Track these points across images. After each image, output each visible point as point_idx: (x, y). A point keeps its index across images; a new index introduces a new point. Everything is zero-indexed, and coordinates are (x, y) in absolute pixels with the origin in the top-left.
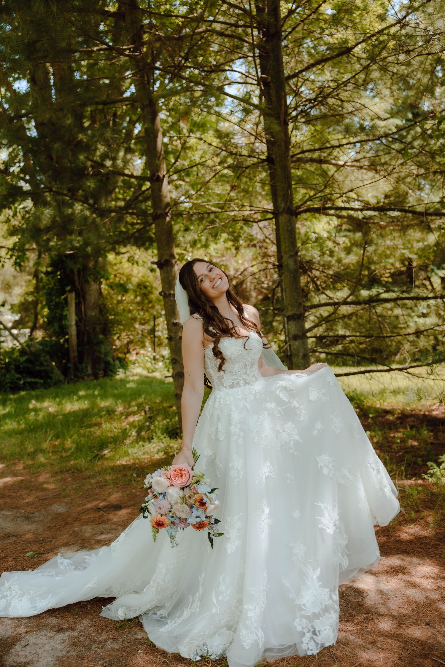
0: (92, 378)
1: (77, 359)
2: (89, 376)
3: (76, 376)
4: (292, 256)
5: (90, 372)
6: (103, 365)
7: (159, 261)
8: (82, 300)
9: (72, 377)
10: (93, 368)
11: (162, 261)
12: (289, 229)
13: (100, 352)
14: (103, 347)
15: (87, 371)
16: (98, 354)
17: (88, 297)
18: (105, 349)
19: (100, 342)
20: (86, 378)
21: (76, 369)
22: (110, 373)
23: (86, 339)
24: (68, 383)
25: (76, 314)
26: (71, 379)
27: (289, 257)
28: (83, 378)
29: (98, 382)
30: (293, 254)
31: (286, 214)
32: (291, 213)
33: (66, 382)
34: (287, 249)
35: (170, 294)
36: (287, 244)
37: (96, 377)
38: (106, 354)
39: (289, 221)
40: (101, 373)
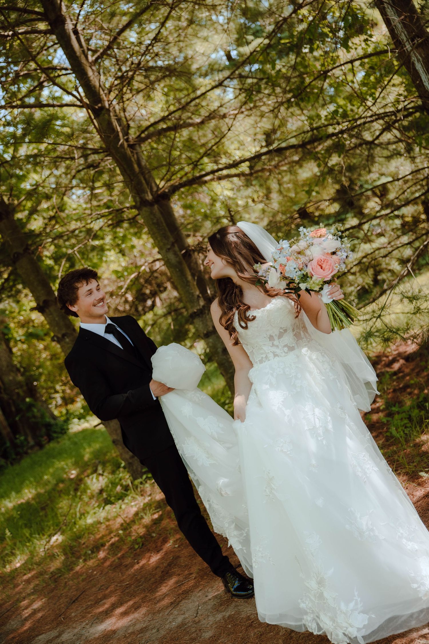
0: (37, 448)
1: (11, 435)
2: (32, 448)
3: (17, 454)
4: (169, 249)
5: (32, 442)
6: (44, 430)
7: (38, 305)
9: (14, 457)
10: (35, 436)
11: (41, 304)
12: (155, 221)
13: (34, 417)
14: (35, 410)
15: (28, 443)
16: (33, 420)
18: (39, 411)
19: (30, 406)
20: (29, 451)
21: (15, 446)
22: (55, 435)
23: (13, 409)
24: (12, 464)
26: (14, 459)
27: (167, 252)
28: (26, 453)
29: (45, 450)
30: (169, 247)
31: (145, 206)
32: (150, 204)
33: (9, 465)
34: (162, 244)
35: (64, 336)
36: (159, 239)
37: (41, 446)
38: (43, 416)
39: (152, 213)
40: (44, 439)
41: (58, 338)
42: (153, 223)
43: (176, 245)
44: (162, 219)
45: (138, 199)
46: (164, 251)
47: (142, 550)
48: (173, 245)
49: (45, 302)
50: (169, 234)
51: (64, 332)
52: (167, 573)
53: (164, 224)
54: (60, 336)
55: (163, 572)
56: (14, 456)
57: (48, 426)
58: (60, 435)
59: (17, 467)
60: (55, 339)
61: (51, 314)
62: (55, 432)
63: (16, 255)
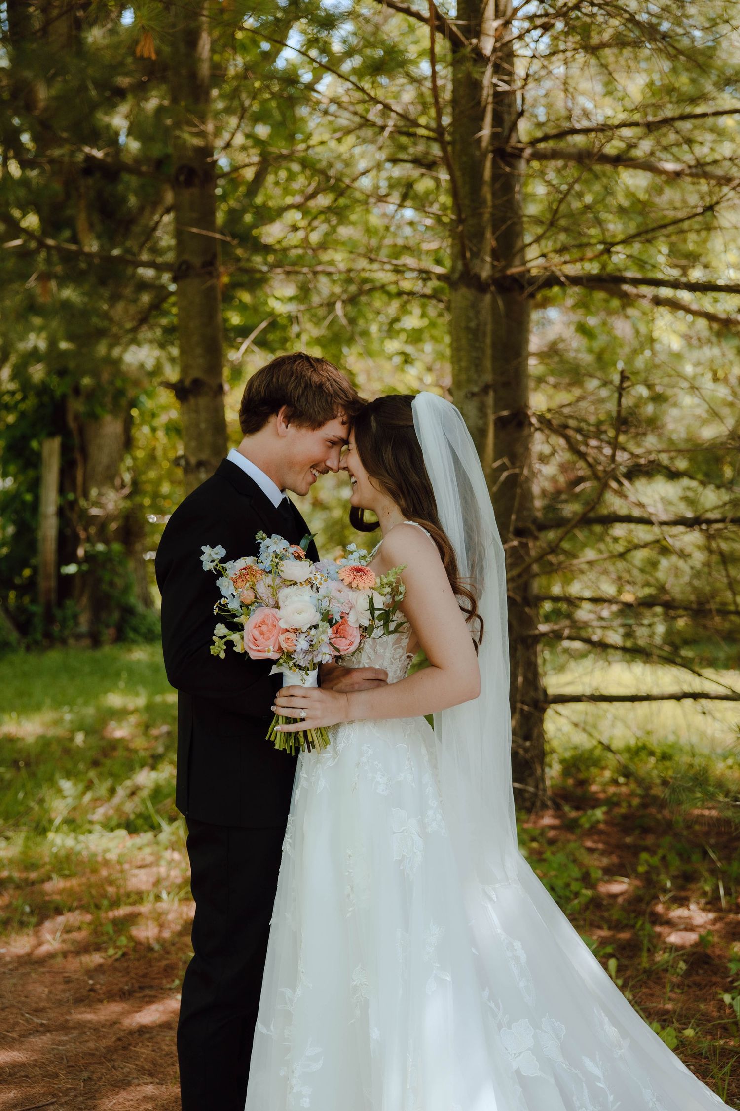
0: (87, 642)
1: (53, 596)
2: (78, 637)
3: (48, 635)
4: (473, 394)
5: (84, 626)
6: (116, 616)
7: (181, 381)
8: (78, 456)
10: (96, 619)
11: (187, 383)
13: (112, 583)
14: (119, 573)
15: (77, 624)
16: (107, 588)
17: (93, 450)
19: (115, 561)
20: (71, 641)
21: (50, 618)
22: (131, 635)
24: (28, 649)
25: (62, 491)
26: (36, 642)
27: (466, 397)
28: (64, 642)
29: (98, 654)
30: (476, 389)
31: (468, 286)
32: (481, 287)
33: (23, 646)
34: (463, 377)
35: (200, 464)
36: (463, 364)
37: (96, 641)
38: (127, 589)
39: (474, 306)
40: (109, 633)
41: (188, 463)
42: (467, 328)
43: (491, 393)
44: (489, 328)
45: (460, 265)
46: (462, 393)
47: (117, 965)
48: (486, 389)
49: (197, 382)
50: (488, 364)
51: (204, 456)
52: (125, 1048)
53: (488, 341)
54: (193, 460)
55: (119, 1039)
56: (39, 636)
57: (128, 611)
58: (140, 639)
59: (32, 659)
60: (183, 462)
61: (197, 412)
62: (135, 630)
63: (184, 267)
